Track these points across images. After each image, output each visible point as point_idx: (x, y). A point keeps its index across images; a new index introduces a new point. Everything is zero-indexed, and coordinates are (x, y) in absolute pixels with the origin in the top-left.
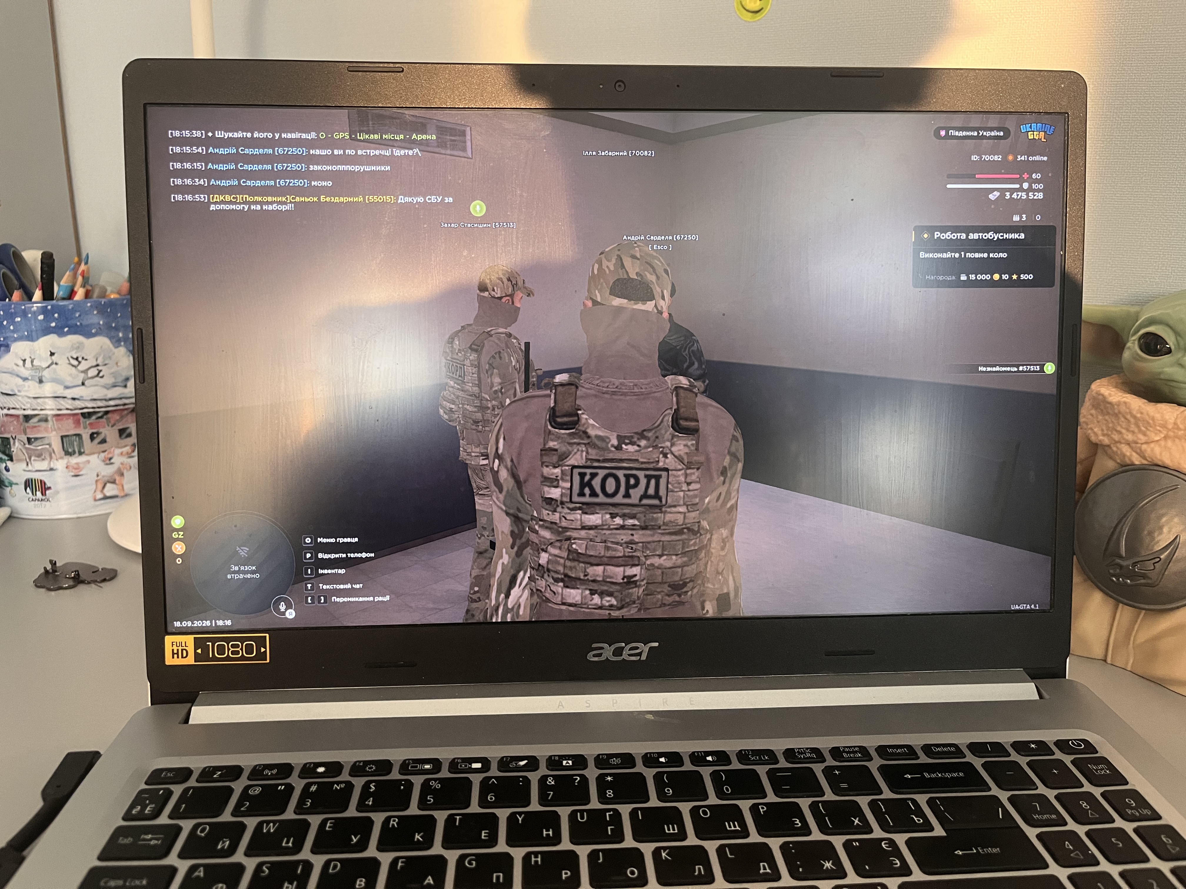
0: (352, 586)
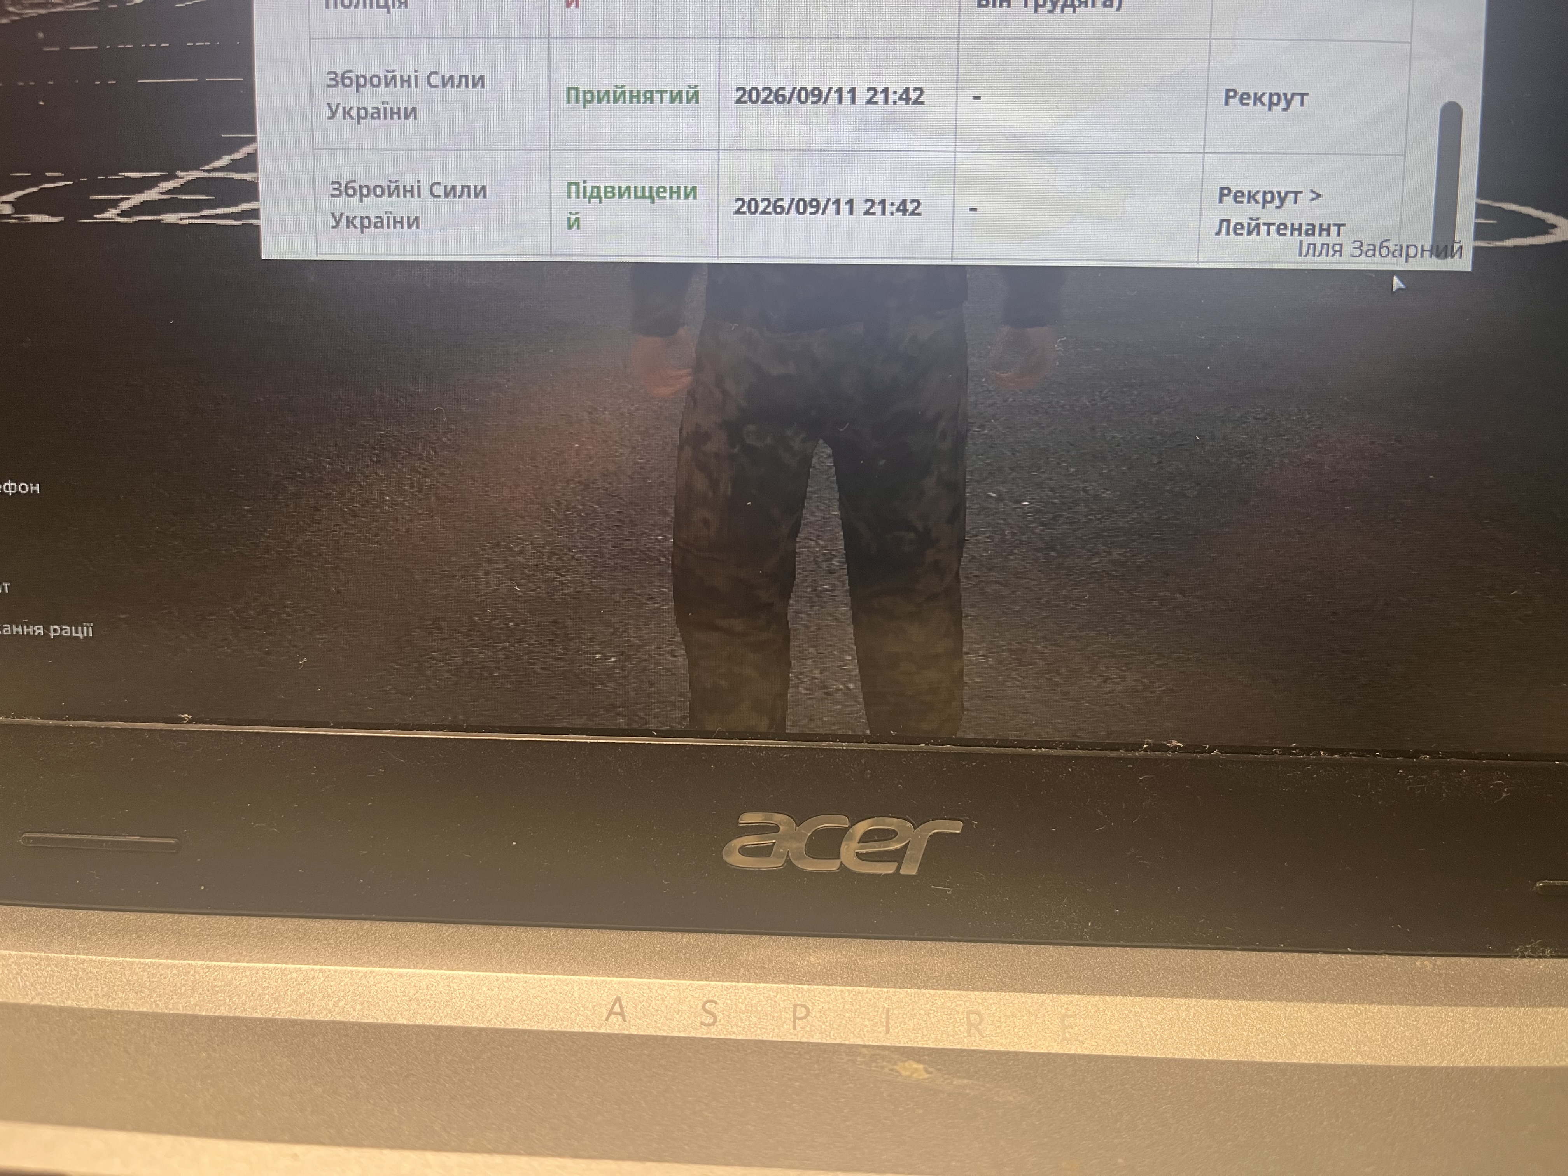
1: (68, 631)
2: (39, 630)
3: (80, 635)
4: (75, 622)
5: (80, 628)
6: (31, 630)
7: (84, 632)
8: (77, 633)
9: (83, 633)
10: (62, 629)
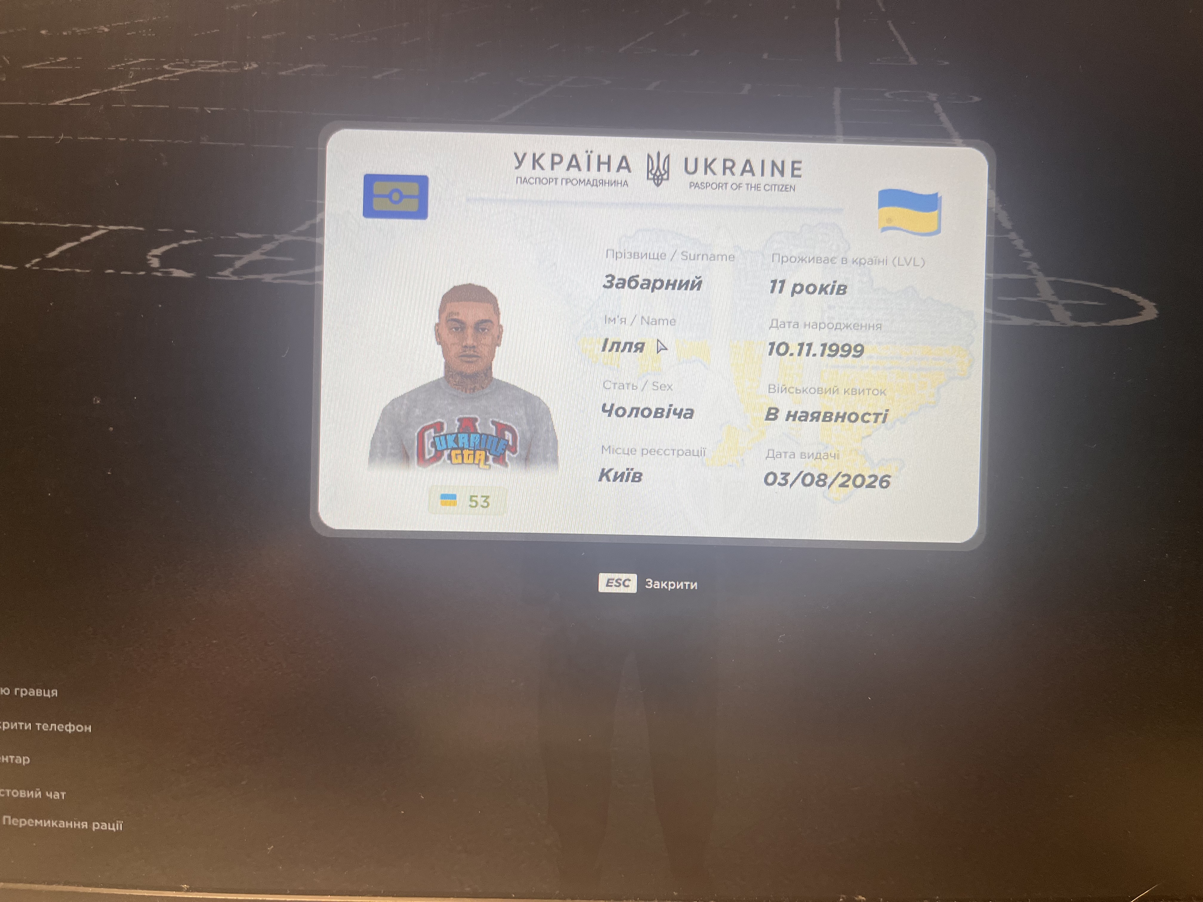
0: (43, 794)
1: (105, 826)
2: (85, 825)
3: (114, 829)
4: (112, 821)
5: (113, 825)
6: (79, 825)
7: (119, 826)
8: (111, 827)
9: (116, 827)
10: (101, 825)
